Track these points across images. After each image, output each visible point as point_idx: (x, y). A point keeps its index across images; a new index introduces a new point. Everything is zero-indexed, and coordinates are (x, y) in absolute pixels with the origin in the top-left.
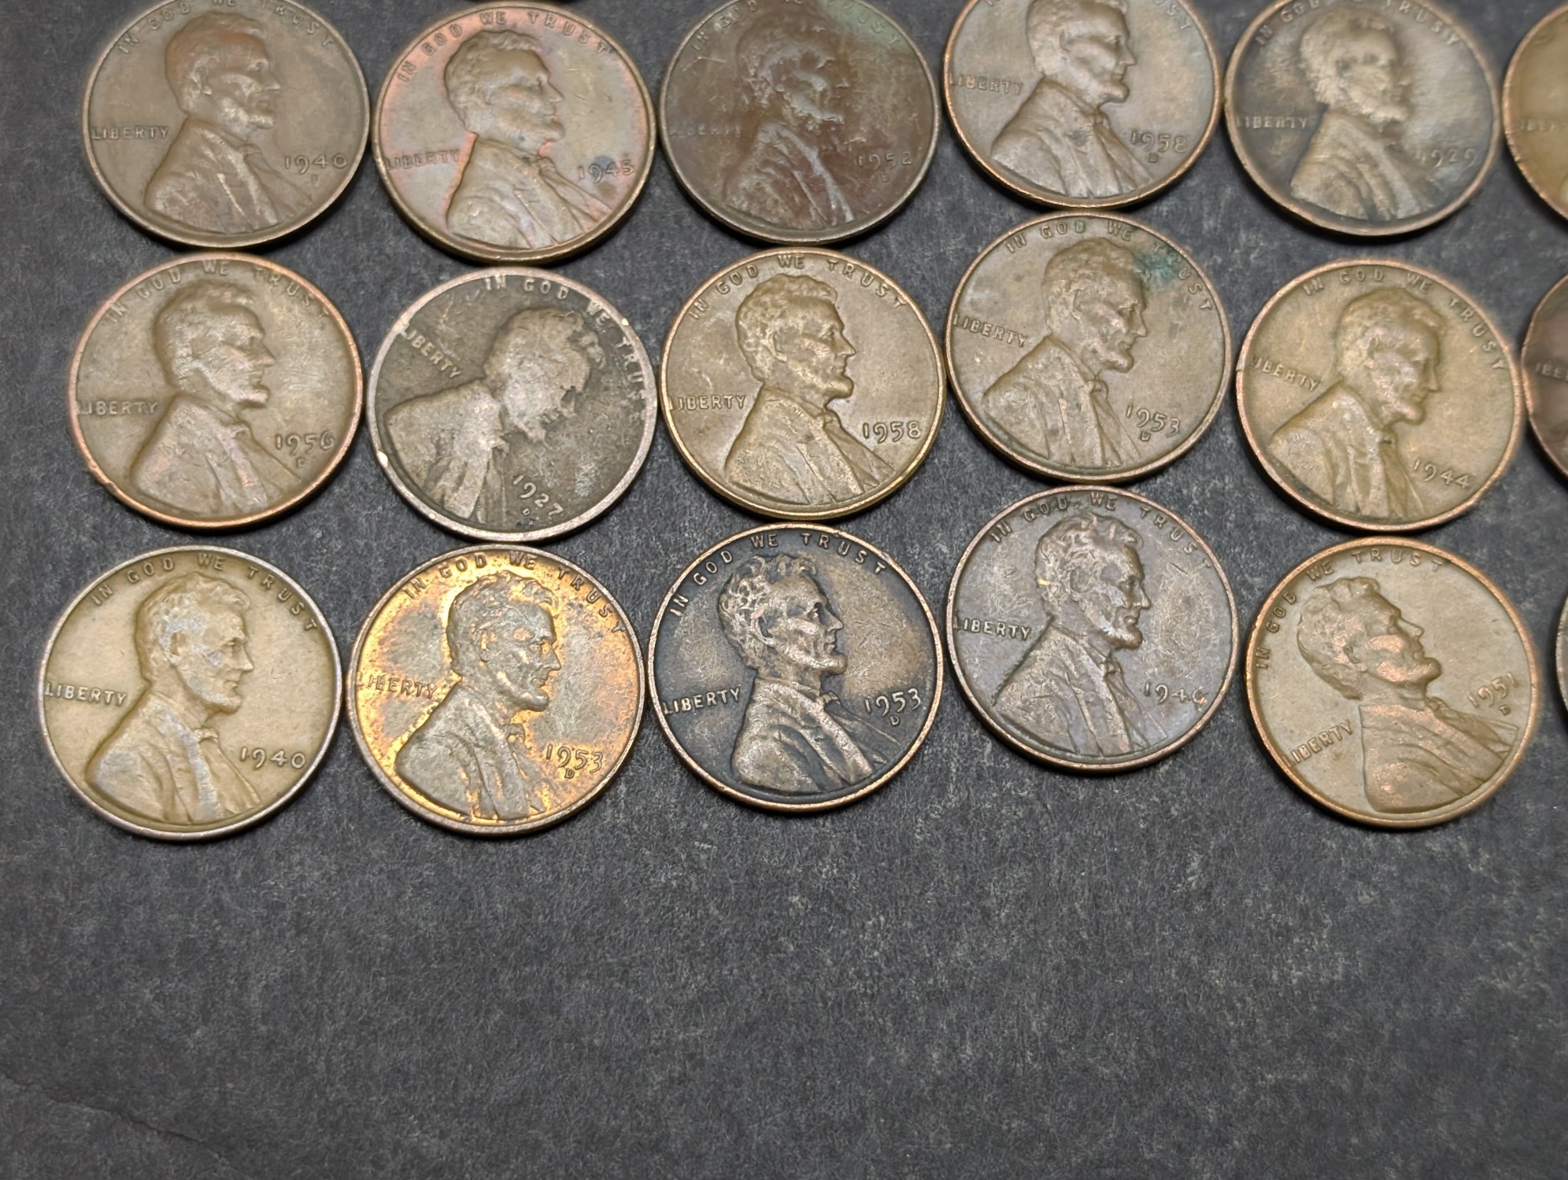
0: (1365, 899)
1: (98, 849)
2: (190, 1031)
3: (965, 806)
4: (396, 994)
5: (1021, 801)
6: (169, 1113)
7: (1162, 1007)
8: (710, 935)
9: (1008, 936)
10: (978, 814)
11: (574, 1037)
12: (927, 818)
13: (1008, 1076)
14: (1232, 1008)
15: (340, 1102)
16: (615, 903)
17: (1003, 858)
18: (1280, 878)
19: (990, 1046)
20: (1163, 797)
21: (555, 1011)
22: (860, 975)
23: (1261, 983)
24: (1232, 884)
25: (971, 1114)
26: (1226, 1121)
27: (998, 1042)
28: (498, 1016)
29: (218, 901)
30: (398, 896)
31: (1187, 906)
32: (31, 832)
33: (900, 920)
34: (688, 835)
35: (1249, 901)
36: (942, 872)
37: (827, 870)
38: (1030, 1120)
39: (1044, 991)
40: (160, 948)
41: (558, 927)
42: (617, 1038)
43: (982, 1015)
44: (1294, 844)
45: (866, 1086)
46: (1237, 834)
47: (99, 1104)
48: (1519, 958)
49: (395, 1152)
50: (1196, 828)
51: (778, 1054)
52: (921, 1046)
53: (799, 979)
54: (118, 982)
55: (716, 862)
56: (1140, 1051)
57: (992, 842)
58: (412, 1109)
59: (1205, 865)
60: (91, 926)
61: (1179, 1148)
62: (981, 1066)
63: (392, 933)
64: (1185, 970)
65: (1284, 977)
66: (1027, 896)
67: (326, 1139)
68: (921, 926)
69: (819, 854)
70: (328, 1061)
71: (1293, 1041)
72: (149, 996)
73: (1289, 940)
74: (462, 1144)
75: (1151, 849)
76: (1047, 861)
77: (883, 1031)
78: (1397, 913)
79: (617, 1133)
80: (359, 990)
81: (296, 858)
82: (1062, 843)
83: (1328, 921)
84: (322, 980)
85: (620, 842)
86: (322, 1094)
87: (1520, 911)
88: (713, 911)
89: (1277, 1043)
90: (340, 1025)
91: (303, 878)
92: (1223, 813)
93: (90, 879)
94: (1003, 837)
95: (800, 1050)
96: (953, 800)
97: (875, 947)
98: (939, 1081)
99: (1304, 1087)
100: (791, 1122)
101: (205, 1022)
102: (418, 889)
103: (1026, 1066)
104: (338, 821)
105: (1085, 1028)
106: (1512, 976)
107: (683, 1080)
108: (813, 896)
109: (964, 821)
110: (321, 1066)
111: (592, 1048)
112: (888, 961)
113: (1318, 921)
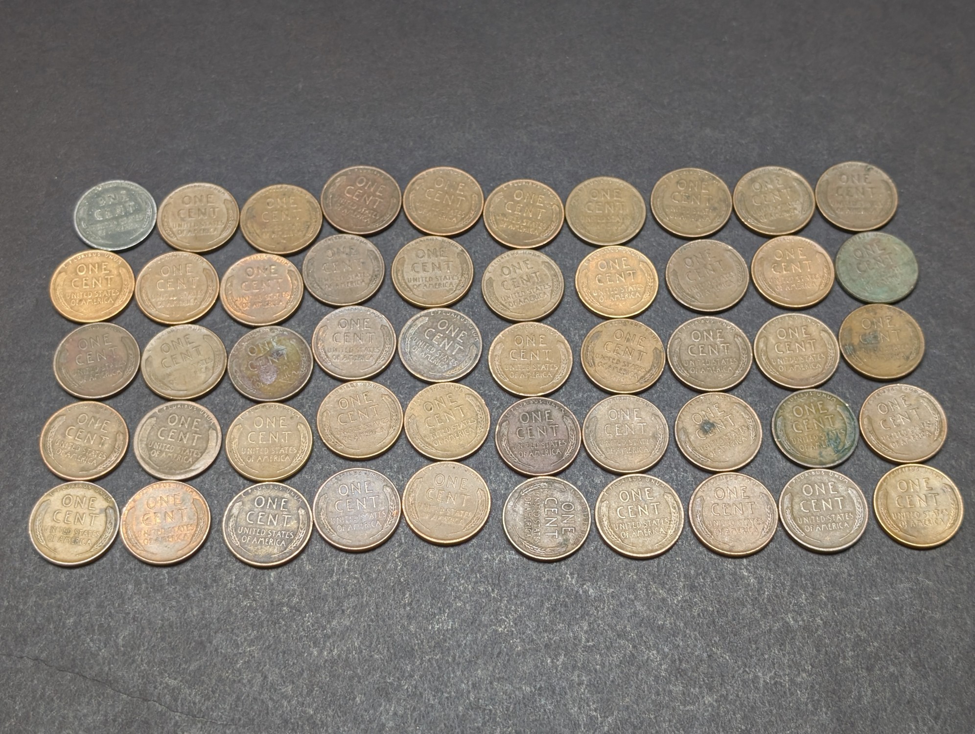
0: (459, 604)
1: (75, 598)
2: (100, 650)
3: (338, 580)
4: (163, 639)
5: (355, 578)
6: (94, 674)
7: (396, 637)
8: (258, 619)
9: (350, 618)
10: (342, 582)
11: (216, 650)
12: (326, 583)
13: (347, 658)
14: (416, 637)
15: (145, 670)
16: (230, 611)
17: (349, 595)
18: (433, 599)
19: (342, 650)
20: (399, 576)
21: (211, 643)
22: (304, 630)
23: (426, 630)
24: (418, 601)
25: (336, 670)
26: (413, 670)
27: (345, 648)
28: (193, 644)
29: (110, 612)
30: (165, 610)
31: (405, 608)
32: (55, 593)
33: (317, 613)
34: (253, 590)
35: (423, 606)
36: (330, 599)
37: (295, 600)
38: (354, 671)
39: (359, 634)
40: (92, 626)
41: (212, 619)
42: (229, 650)
43: (340, 641)
44: (438, 589)
45: (304, 663)
46: (421, 586)
47: (73, 672)
48: (506, 621)
49: (160, 685)
50: (408, 584)
51: (278, 654)
52: (321, 650)
53: (285, 632)
54: (79, 637)
55: (262, 598)
56: (388, 650)
57: (346, 590)
58: (166, 672)
59: (410, 595)
60: (72, 620)
61: (398, 678)
62: (339, 656)
63: (162, 621)
64: (403, 626)
65: (433, 628)
66: (356, 606)
67: (140, 681)
68: (323, 615)
69: (293, 595)
70: (142, 658)
71: (435, 646)
72: (89, 640)
73: (435, 617)
74: (181, 681)
75: (394, 591)
76: (363, 595)
77: (310, 646)
78: (469, 608)
79: (228, 677)
80: (152, 637)
81: (134, 599)
82: (367, 590)
83: (447, 611)
84: (141, 634)
85: (232, 593)
86: (140, 668)
87: (506, 607)
88: (260, 612)
89: (430, 647)
90: (146, 647)
91: (136, 605)
92: (417, 581)
93: (72, 606)
94: (349, 589)
95: (284, 653)
96: (335, 578)
97: (309, 622)
98: (326, 661)
99: (437, 660)
100: (280, 673)
101: (105, 647)
102: (170, 608)
103: (353, 655)
104: (147, 588)
105: (371, 644)
106: (503, 627)
107: (249, 662)
108: (291, 608)
109: (338, 585)
110: (139, 660)
111: (221, 653)
112: (313, 626)
113: (444, 611)
